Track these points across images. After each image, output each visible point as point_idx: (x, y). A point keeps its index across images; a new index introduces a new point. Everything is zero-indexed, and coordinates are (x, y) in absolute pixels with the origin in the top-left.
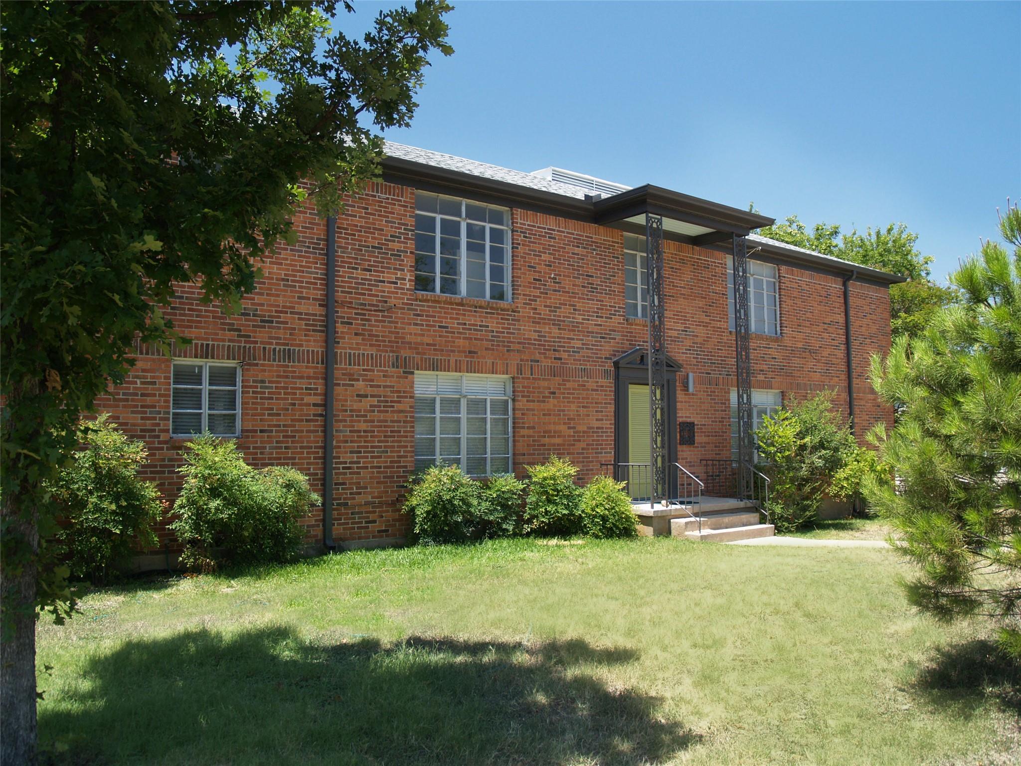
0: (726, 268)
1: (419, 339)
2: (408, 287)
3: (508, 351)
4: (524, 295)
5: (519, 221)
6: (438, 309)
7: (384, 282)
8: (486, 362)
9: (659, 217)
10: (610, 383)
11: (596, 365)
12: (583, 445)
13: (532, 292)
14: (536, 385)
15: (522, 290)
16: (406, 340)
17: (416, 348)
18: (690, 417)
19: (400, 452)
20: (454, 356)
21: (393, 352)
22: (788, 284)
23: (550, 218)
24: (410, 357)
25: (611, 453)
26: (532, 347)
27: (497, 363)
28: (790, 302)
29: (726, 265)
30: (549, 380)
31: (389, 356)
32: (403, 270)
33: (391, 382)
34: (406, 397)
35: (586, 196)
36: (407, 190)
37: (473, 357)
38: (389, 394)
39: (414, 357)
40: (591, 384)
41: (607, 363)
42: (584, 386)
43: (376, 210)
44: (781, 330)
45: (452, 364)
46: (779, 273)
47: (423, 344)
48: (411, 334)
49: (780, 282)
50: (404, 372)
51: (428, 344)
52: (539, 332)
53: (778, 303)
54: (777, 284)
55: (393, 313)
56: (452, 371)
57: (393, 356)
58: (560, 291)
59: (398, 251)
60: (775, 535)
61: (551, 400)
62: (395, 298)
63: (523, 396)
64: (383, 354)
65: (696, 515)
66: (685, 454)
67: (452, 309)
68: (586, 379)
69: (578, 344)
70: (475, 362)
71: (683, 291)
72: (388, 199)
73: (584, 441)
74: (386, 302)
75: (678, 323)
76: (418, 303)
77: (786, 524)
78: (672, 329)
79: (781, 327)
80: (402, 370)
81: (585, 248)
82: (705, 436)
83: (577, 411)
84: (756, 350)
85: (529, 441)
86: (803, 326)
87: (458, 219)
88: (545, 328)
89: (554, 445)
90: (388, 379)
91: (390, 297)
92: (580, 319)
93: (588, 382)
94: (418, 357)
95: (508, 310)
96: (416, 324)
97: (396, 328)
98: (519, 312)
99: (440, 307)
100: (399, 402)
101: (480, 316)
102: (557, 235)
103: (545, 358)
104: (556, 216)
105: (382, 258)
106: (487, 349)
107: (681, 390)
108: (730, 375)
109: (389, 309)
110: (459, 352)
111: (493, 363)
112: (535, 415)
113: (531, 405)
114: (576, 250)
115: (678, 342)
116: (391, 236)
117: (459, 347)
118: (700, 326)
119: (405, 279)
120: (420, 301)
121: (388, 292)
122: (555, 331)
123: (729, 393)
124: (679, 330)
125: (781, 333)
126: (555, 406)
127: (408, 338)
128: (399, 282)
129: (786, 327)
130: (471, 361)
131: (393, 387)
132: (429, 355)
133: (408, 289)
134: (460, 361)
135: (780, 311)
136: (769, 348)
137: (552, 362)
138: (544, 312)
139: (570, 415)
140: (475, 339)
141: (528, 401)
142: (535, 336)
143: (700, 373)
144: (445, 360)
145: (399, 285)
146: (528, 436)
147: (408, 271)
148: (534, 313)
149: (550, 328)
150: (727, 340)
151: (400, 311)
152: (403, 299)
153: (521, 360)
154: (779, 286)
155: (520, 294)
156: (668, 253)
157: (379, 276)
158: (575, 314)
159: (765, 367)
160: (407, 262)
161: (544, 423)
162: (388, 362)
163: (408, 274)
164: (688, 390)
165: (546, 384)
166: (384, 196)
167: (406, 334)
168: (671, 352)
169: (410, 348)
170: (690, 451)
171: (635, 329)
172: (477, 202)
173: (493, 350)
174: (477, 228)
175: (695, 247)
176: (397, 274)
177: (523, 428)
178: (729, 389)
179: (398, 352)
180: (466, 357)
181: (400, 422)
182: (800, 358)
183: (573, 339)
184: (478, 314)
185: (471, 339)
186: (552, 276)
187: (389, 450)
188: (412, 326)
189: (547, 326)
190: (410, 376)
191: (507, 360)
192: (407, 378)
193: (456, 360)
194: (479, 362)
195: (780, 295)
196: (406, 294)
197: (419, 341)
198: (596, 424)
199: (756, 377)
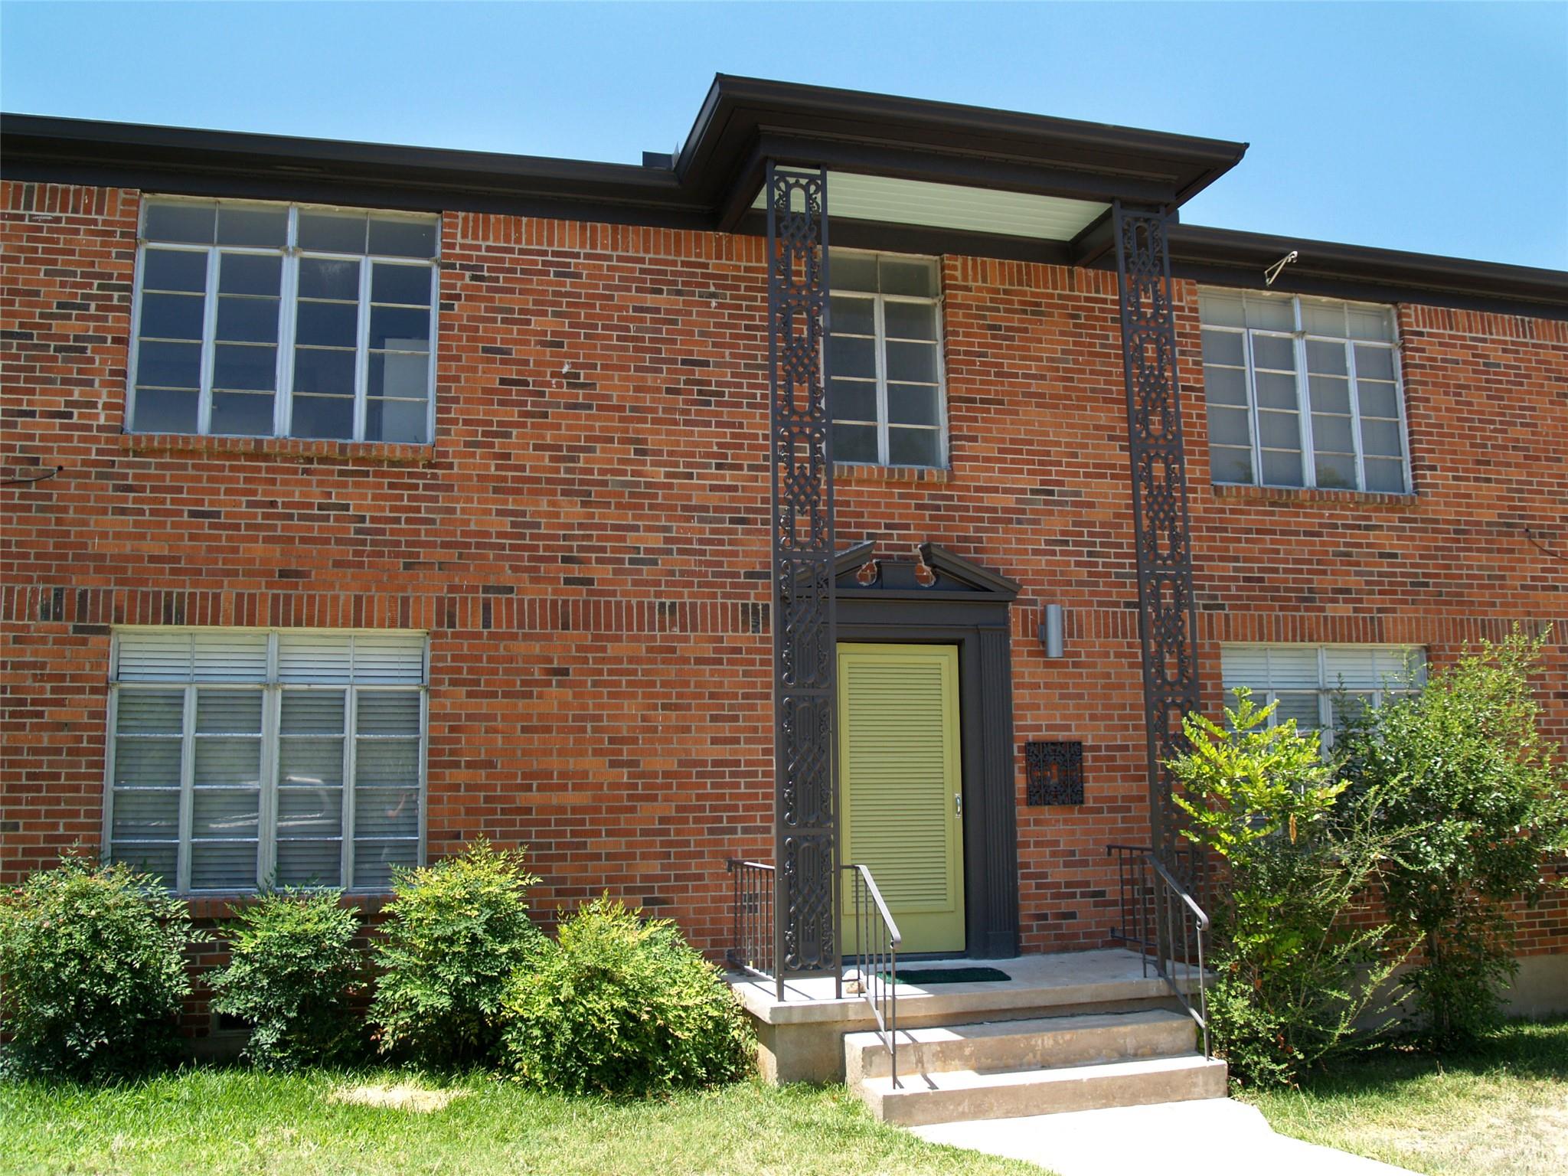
0: (1196, 319)
1: (128, 547)
2: (102, 421)
3: (408, 566)
4: (466, 422)
5: (459, 240)
6: (191, 472)
7: (32, 414)
8: (335, 598)
9: (818, 172)
10: (763, 640)
11: (714, 596)
12: (662, 809)
13: (495, 413)
14: (502, 652)
15: (462, 412)
16: (90, 551)
17: (115, 570)
18: (1068, 728)
19: (55, 826)
20: (231, 585)
21: (46, 580)
22: (1435, 351)
23: (562, 228)
24: (96, 593)
25: (767, 830)
26: (491, 554)
27: (371, 600)
28: (1438, 398)
29: (1195, 310)
30: (548, 638)
31: (34, 592)
32: (91, 383)
33: (35, 653)
34: (80, 690)
35: (647, 156)
36: (114, 195)
37: (296, 586)
38: (29, 683)
39: (108, 593)
40: (695, 644)
41: (755, 586)
42: (673, 650)
43: (21, 249)
44: (1415, 477)
45: (227, 605)
46: (1400, 325)
47: (140, 559)
48: (104, 535)
49: (1404, 349)
50: (77, 630)
51: (153, 559)
52: (513, 513)
53: (1402, 406)
54: (1397, 356)
55: (54, 486)
56: (227, 623)
57: (46, 591)
58: (590, 407)
59: (77, 338)
60: (1229, 1094)
61: (554, 689)
62: (61, 451)
63: (453, 683)
64: (18, 587)
65: (949, 1021)
66: (1049, 832)
67: (232, 468)
68: (677, 631)
69: (656, 540)
70: (300, 598)
71: (1035, 386)
72: (58, 220)
73: (666, 799)
74: (35, 461)
75: (1021, 471)
76: (131, 459)
77: (1266, 1062)
78: (996, 490)
79: (1414, 469)
80: (70, 625)
81: (679, 293)
82: (1124, 779)
83: (644, 719)
84: (1319, 534)
85: (476, 799)
86: (1497, 464)
87: (274, 252)
88: (537, 503)
89: (561, 810)
90: (29, 648)
91: (49, 450)
92: (660, 475)
93: (686, 639)
94: (120, 593)
95: (414, 463)
96: (123, 511)
97: (59, 522)
98: (450, 466)
99: (194, 466)
100: (60, 703)
101: (320, 483)
102: (586, 267)
103: (535, 580)
104: (584, 219)
105: (28, 358)
106: (338, 564)
107: (1030, 654)
108: (1222, 607)
109: (43, 479)
110: (248, 573)
111: (358, 599)
112: (496, 731)
113: (484, 705)
114: (650, 301)
115: (1019, 522)
116: (60, 306)
117: (252, 561)
118: (1103, 476)
119: (94, 405)
120: (136, 454)
121: (43, 438)
122: (572, 510)
123: (1218, 657)
124: (1023, 491)
125: (1416, 486)
126: (563, 705)
127: (95, 545)
128: (76, 412)
129: (1433, 468)
130: (288, 598)
131: (43, 666)
132: (156, 583)
133: (100, 428)
134: (252, 597)
135: (1410, 425)
136: (1367, 528)
137: (555, 592)
138: (533, 461)
139: (618, 729)
140: (303, 540)
141: (470, 694)
142: (506, 524)
143: (1100, 604)
144: (204, 596)
145: (75, 420)
146: (469, 788)
147: (103, 384)
148: (498, 467)
149: (552, 503)
150: (1206, 510)
151: (74, 482)
152: (88, 451)
153: (452, 589)
154: (1403, 358)
155: (455, 421)
156: (979, 289)
157: (20, 402)
158: (644, 463)
159: (1353, 581)
160: (103, 362)
161: (525, 753)
162: (32, 606)
163: (105, 391)
164: (1044, 653)
165: (537, 648)
166: (47, 215)
167: (91, 535)
168: (995, 551)
169: (97, 570)
170: (1066, 822)
171: (860, 494)
172: (337, 208)
173: (361, 564)
174: (337, 267)
175: (1078, 269)
176: (71, 393)
177: (456, 765)
178: (1217, 647)
179: (62, 580)
180: (269, 585)
181: (58, 751)
182: (1489, 551)
183: (635, 528)
184: (314, 478)
185: (291, 540)
186: (565, 370)
187: (21, 822)
188: (110, 517)
189: (545, 500)
190: (94, 640)
191: (404, 589)
192: (84, 642)
193: (240, 596)
194: (311, 598)
195: (1406, 383)
196: (96, 440)
197: (128, 550)
198: (713, 753)
199: (1322, 609)
